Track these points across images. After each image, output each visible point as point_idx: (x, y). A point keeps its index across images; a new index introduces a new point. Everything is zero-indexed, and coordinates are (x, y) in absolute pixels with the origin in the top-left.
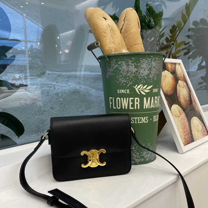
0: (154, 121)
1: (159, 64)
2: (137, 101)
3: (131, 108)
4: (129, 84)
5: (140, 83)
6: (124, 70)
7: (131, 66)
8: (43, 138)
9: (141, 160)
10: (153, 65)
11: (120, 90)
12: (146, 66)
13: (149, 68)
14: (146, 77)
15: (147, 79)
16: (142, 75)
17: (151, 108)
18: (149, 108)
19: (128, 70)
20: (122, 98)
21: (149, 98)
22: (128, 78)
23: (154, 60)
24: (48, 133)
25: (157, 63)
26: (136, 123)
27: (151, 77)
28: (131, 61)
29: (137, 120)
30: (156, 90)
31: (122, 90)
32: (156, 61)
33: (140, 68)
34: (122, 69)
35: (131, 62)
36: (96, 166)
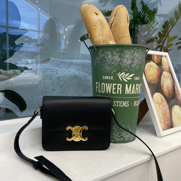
0: (134, 106)
1: (142, 55)
2: (119, 87)
3: (113, 93)
4: (113, 72)
5: (122, 71)
6: (109, 59)
7: (116, 56)
8: (36, 113)
9: (120, 140)
10: (135, 56)
11: (105, 76)
12: (129, 56)
13: (132, 58)
14: (128, 67)
15: (129, 68)
16: (125, 64)
17: (132, 93)
18: (130, 93)
19: (113, 59)
20: (106, 84)
21: (131, 85)
22: (112, 66)
23: (137, 51)
24: (40, 109)
25: (139, 54)
26: (117, 106)
27: (133, 66)
28: (116, 51)
29: (119, 103)
30: (138, 78)
31: (107, 76)
32: (139, 53)
33: (124, 58)
34: (107, 58)
35: (116, 53)
36: (79, 140)
